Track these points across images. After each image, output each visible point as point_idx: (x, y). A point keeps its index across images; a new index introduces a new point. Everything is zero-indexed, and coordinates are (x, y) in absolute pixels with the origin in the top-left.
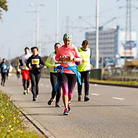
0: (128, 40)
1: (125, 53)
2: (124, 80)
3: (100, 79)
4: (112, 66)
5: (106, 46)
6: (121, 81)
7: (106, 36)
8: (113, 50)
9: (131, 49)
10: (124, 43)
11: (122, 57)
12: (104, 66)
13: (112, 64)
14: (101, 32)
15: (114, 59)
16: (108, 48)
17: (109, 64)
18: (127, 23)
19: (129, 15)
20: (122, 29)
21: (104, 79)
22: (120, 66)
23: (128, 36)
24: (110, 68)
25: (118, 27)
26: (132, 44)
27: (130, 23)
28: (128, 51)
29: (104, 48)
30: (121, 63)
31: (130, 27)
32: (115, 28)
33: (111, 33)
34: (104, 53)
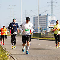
0: (52, 20)
1: (51, 26)
2: (51, 37)
3: (40, 37)
4: (45, 31)
5: (42, 23)
6: (49, 38)
7: (42, 18)
8: (45, 25)
9: (53, 24)
10: (50, 21)
11: (50, 28)
12: (42, 31)
13: (45, 30)
14: (40, 17)
15: (46, 28)
16: (43, 23)
17: (44, 30)
18: (51, 12)
19: (52, 9)
20: (49, 16)
21: (42, 37)
22: (49, 31)
23: (52, 18)
24: (44, 32)
25: (47, 15)
26: (54, 21)
27: (53, 13)
28: (52, 25)
29: (42, 24)
30: (49, 30)
31: (53, 15)
32: (46, 15)
33: (45, 17)
34: (42, 26)
